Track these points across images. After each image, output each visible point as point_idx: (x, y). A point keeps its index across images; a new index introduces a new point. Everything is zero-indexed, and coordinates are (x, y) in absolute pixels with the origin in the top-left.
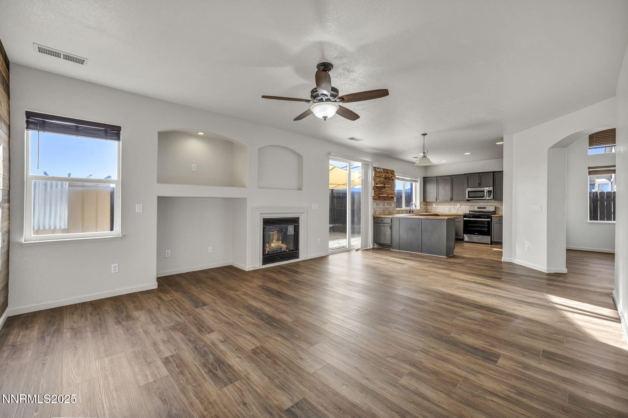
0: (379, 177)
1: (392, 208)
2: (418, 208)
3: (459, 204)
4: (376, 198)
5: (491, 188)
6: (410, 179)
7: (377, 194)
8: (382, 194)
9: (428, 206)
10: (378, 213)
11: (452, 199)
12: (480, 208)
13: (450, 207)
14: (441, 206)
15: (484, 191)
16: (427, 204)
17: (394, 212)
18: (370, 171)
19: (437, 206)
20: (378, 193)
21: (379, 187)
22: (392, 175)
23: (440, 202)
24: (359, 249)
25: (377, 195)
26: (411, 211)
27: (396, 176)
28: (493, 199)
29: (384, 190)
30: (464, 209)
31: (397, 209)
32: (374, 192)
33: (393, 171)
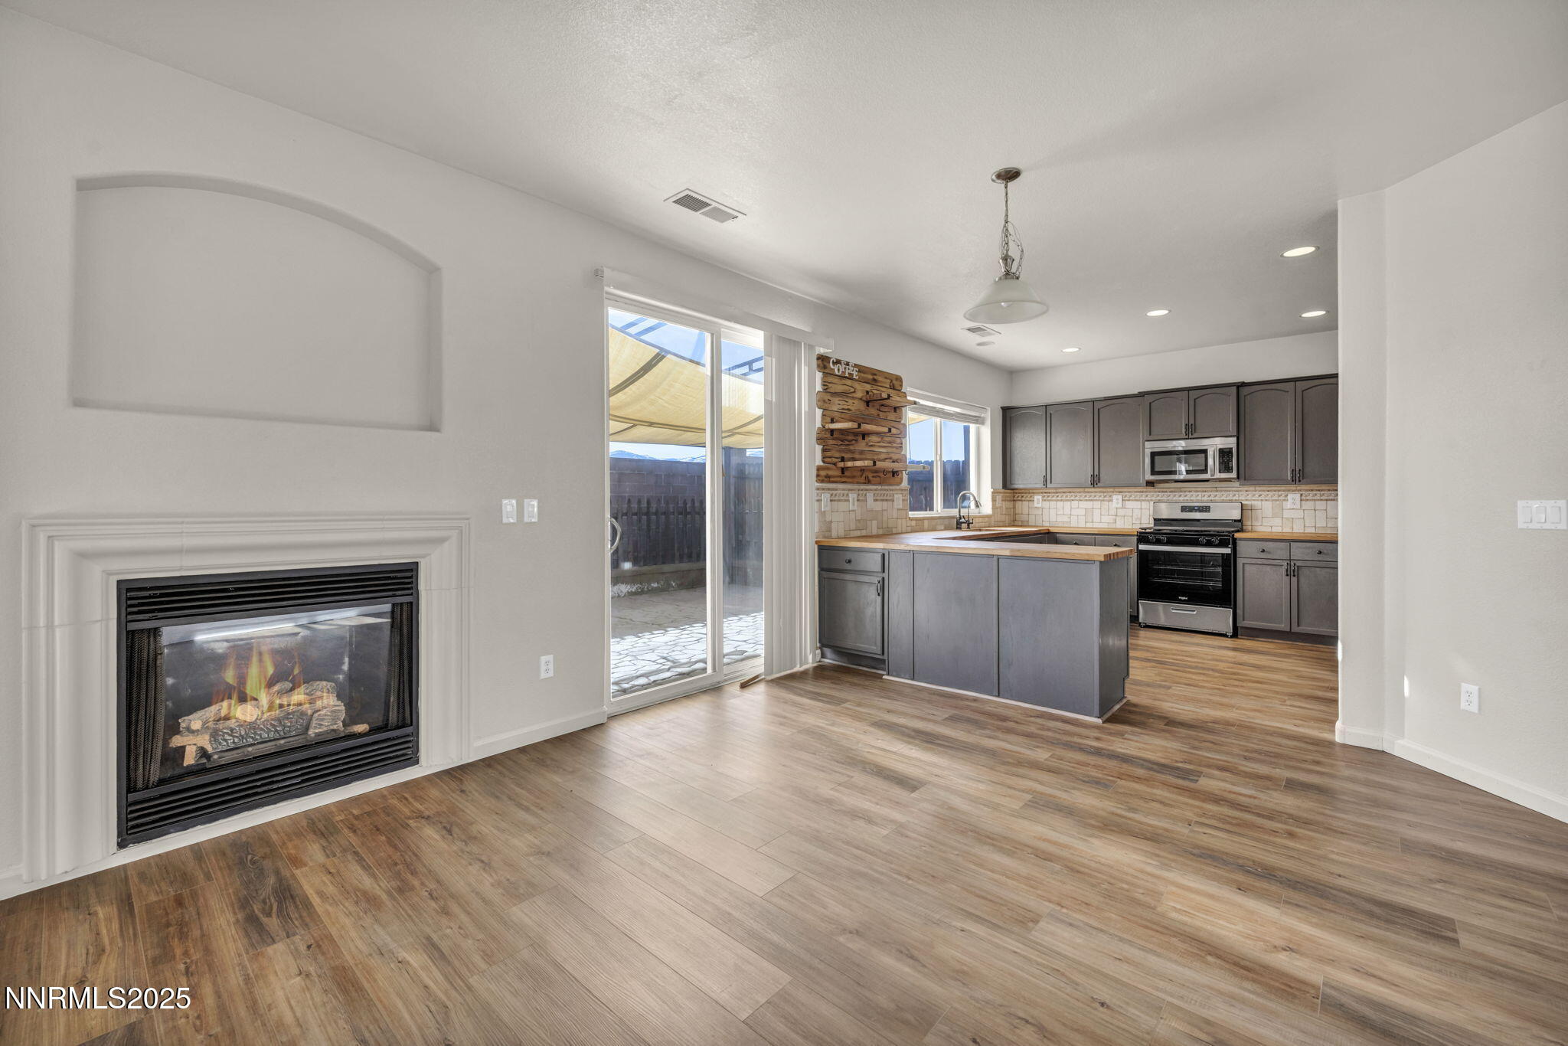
0: (843, 395)
1: (895, 512)
2: (987, 508)
3: (1120, 497)
4: (830, 473)
5: (1231, 443)
6: (958, 410)
7: (835, 460)
8: (854, 459)
9: (1019, 504)
10: (837, 530)
11: (1095, 481)
12: (1191, 509)
13: (1089, 505)
14: (1060, 504)
15: (1205, 452)
16: (1017, 495)
17: (902, 524)
18: (804, 370)
19: (1046, 504)
20: (837, 455)
21: (841, 431)
22: (891, 392)
23: (1057, 491)
24: (757, 677)
25: (835, 464)
26: (963, 520)
27: (909, 398)
28: (1238, 478)
29: (861, 445)
30: (1137, 513)
31: (912, 514)
32: (824, 450)
33: (899, 379)
